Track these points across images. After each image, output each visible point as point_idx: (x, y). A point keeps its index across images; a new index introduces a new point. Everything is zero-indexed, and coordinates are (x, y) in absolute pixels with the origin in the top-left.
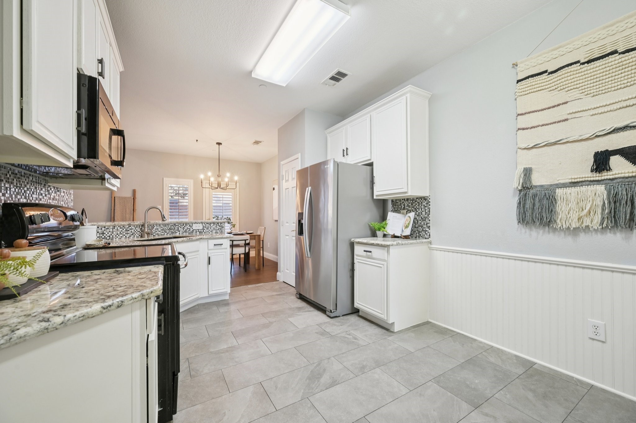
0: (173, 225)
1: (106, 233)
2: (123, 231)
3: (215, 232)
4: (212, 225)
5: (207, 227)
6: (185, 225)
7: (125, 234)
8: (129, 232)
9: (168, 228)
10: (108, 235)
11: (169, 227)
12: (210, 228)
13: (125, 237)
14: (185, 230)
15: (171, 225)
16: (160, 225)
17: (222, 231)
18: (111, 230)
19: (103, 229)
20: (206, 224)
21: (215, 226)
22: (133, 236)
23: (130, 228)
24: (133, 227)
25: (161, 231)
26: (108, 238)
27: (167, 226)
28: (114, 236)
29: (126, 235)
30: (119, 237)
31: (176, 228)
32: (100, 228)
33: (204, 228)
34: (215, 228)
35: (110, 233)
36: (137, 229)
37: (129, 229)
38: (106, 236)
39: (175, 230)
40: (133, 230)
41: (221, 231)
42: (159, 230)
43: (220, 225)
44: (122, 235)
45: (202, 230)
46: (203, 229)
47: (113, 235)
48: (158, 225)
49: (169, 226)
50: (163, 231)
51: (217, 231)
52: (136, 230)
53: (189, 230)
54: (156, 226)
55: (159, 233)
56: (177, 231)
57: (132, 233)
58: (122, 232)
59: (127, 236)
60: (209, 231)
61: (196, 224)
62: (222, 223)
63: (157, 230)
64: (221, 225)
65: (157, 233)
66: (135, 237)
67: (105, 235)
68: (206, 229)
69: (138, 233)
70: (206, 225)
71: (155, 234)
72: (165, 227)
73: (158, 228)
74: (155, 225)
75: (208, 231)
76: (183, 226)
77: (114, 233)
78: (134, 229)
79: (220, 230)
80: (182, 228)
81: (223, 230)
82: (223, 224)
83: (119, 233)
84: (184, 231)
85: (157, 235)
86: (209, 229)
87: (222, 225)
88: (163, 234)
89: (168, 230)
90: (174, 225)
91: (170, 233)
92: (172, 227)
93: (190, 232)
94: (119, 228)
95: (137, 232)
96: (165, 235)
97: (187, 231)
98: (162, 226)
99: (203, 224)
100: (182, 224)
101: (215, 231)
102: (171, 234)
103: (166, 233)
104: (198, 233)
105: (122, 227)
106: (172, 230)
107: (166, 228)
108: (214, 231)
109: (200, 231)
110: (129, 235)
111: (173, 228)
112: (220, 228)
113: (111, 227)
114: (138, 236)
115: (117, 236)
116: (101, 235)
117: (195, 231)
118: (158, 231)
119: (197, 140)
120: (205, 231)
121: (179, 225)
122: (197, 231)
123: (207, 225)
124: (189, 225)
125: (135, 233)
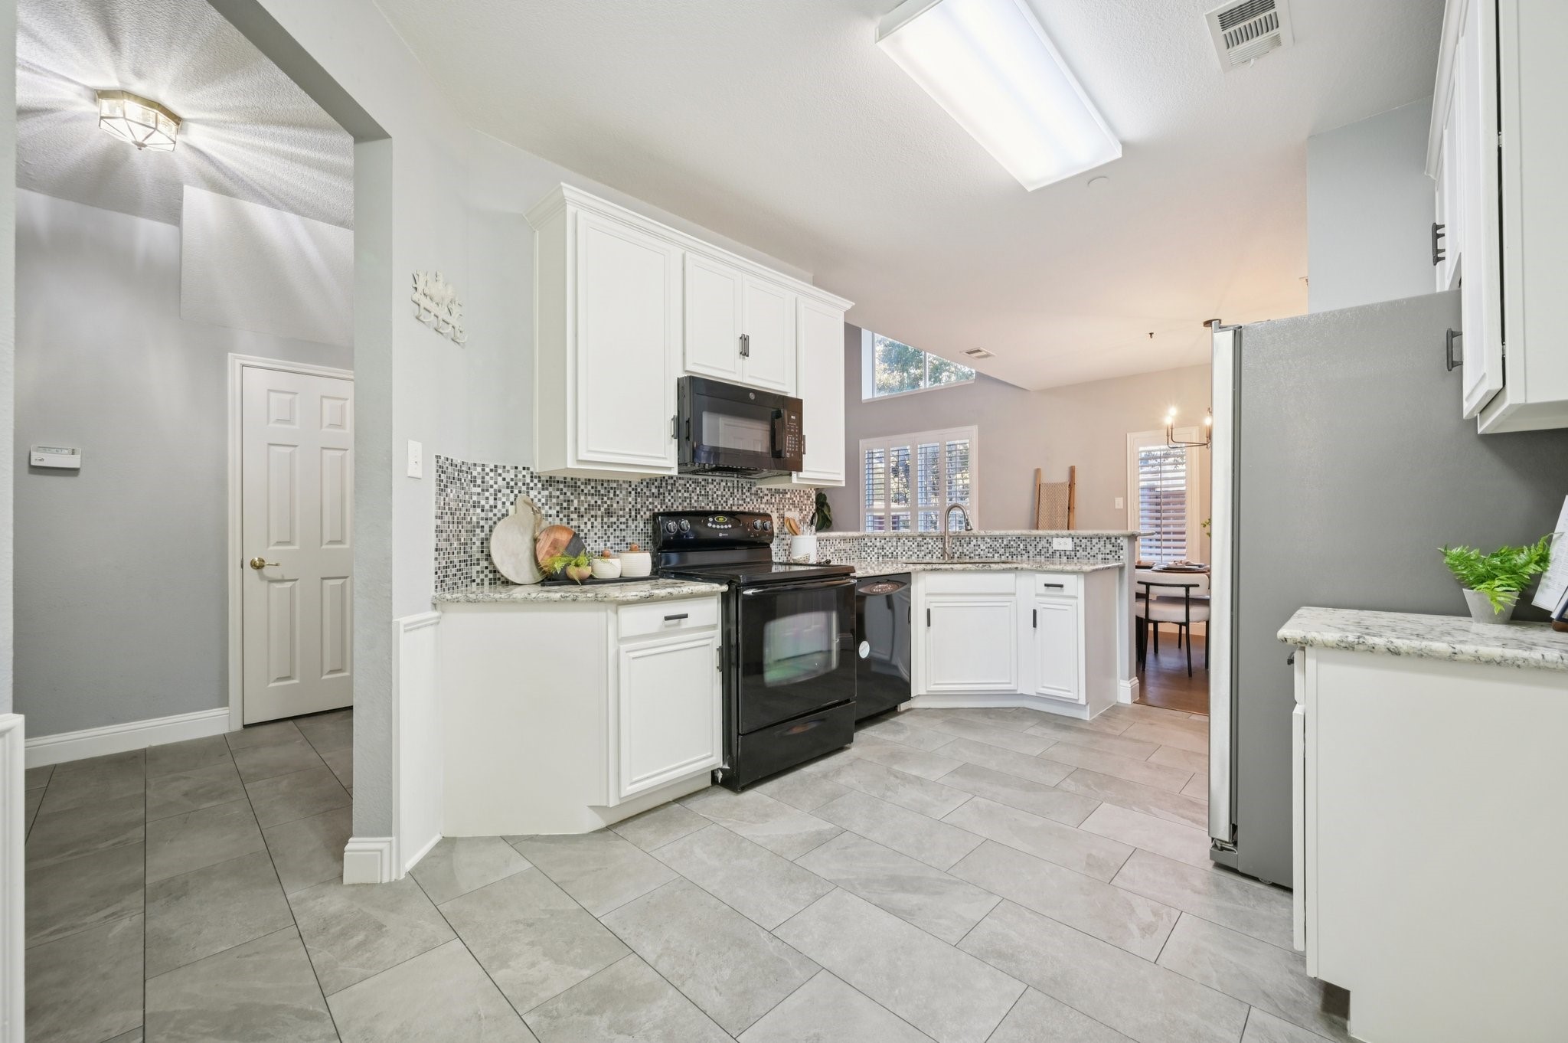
0: (1014, 538)
1: (888, 548)
2: (913, 546)
3: (1102, 559)
4: (1095, 541)
5: (1083, 546)
6: (1038, 540)
7: (916, 551)
8: (923, 548)
9: (1003, 545)
10: (890, 551)
11: (1005, 543)
12: (1091, 549)
13: (916, 555)
14: (1038, 550)
15: (1009, 538)
16: (983, 538)
17: (1119, 557)
18: (895, 544)
19: (883, 541)
20: (1081, 538)
21: (1102, 543)
22: (930, 555)
23: (925, 541)
24: (930, 541)
25: (987, 550)
26: (890, 556)
27: (1000, 541)
28: (899, 553)
29: (918, 553)
30: (906, 555)
31: (1021, 545)
32: (878, 539)
33: (1078, 548)
34: (1102, 549)
35: (892, 548)
36: (937, 544)
37: (923, 543)
38: (888, 553)
39: (1019, 550)
40: (930, 546)
41: (1116, 557)
42: (982, 547)
43: (1113, 540)
44: (911, 553)
45: (1073, 553)
46: (1076, 551)
47: (897, 551)
48: (979, 539)
49: (1005, 540)
50: (991, 550)
51: (1108, 557)
52: (935, 546)
53: (1045, 550)
54: (975, 541)
55: (982, 553)
56: (1024, 552)
57: (928, 551)
58: (911, 548)
59: (920, 555)
60: (1089, 556)
61: (1060, 539)
62: (1119, 538)
63: (977, 548)
64: (1116, 541)
65: (977, 553)
66: (935, 557)
67: (885, 551)
68: (1081, 551)
69: (940, 551)
70: (1081, 541)
71: (972, 555)
72: (996, 543)
73: (979, 543)
74: (972, 538)
75: (1086, 556)
76: (1035, 543)
77: (899, 548)
78: (932, 544)
79: (1113, 554)
80: (1033, 545)
81: (1122, 555)
82: (1122, 541)
83: (906, 548)
84: (1036, 552)
85: (977, 557)
86: (1089, 550)
87: (1119, 541)
88: (991, 555)
89: (1003, 550)
90: (1017, 540)
91: (1007, 555)
92: (1012, 543)
93: (1048, 555)
94: (906, 541)
95: (937, 548)
96: (996, 557)
97: (1043, 552)
98: (989, 541)
99: (1075, 539)
100: (1033, 538)
101: (1103, 556)
102: (1010, 557)
103: (996, 555)
104: (1064, 559)
105: (911, 539)
106: (1012, 550)
107: (998, 545)
108: (1100, 556)
109: (1068, 553)
110: (923, 553)
111: (1015, 545)
112: (1113, 549)
113: (895, 539)
114: (939, 555)
115: (904, 553)
116: (881, 551)
117: (1058, 554)
118: (979, 550)
119: (1151, 334)
120: (1078, 554)
121: (1028, 540)
122: (1063, 553)
123: (1083, 541)
124: (1045, 540)
125: (935, 551)
